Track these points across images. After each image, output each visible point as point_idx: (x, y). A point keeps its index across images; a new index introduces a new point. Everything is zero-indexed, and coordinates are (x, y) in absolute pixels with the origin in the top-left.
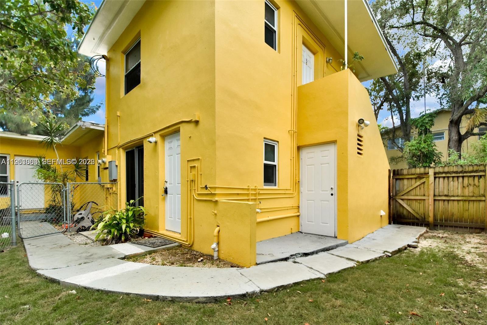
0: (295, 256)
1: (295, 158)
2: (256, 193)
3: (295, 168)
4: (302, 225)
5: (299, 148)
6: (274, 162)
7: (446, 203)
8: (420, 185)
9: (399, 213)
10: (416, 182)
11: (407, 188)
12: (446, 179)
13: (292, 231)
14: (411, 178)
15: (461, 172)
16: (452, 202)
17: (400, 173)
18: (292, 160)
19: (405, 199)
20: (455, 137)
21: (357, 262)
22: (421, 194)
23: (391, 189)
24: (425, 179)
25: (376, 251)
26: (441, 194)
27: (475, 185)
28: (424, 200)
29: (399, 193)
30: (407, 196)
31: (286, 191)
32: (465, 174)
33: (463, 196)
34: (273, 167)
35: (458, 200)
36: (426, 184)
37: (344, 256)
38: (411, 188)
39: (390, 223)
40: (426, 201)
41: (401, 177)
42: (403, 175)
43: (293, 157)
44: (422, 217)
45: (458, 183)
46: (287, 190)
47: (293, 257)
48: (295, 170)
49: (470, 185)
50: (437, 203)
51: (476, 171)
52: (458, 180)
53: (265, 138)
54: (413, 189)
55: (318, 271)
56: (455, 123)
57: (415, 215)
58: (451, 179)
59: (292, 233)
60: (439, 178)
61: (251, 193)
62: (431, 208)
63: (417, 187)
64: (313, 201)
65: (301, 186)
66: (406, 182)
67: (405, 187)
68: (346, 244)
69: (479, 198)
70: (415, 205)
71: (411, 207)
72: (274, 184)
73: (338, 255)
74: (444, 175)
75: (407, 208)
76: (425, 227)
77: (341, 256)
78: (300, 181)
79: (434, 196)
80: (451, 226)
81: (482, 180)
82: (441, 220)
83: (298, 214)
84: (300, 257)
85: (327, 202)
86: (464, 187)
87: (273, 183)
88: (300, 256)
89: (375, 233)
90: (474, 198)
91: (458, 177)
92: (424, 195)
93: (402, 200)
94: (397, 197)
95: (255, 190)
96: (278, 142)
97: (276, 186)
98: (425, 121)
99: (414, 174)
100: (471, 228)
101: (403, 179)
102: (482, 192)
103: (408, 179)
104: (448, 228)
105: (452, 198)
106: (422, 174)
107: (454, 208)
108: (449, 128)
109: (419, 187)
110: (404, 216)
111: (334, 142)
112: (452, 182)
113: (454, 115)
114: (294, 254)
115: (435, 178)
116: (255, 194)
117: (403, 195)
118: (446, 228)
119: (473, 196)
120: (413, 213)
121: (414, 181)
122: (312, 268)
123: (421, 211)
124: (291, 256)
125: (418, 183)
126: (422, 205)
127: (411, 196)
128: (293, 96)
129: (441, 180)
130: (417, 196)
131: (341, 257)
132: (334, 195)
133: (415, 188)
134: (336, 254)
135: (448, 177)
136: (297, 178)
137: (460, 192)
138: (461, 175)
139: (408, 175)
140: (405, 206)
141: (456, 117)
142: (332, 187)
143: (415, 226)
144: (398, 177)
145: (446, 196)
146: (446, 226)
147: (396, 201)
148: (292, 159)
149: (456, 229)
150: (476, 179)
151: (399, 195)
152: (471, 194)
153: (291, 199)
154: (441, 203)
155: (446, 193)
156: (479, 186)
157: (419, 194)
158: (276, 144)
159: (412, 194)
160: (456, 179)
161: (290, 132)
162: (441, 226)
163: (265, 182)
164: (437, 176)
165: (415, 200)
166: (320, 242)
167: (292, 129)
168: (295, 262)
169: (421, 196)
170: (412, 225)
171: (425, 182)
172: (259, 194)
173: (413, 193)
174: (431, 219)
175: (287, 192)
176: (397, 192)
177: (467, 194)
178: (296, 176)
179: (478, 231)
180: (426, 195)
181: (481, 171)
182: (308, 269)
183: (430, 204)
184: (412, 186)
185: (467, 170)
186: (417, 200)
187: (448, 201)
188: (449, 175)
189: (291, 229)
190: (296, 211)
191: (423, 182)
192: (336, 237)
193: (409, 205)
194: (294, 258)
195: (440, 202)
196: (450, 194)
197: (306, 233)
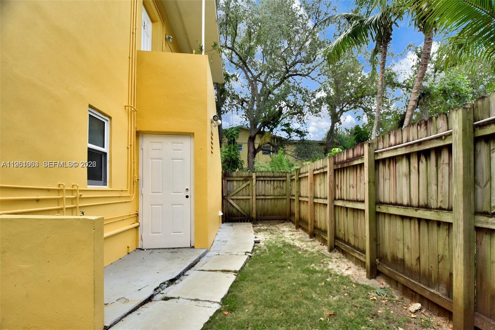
0: (160, 289)
1: (132, 146)
2: (76, 198)
3: (133, 161)
4: (143, 238)
5: (139, 134)
6: (104, 147)
7: (264, 201)
8: (245, 187)
9: (230, 212)
10: (243, 184)
11: (236, 189)
12: (263, 182)
13: (128, 250)
14: (239, 180)
15: (273, 177)
16: (267, 200)
17: (230, 175)
18: (129, 149)
19: (235, 199)
20: (252, 150)
21: (235, 273)
22: (246, 194)
23: (224, 190)
24: (249, 181)
25: (238, 254)
26: (260, 194)
27: (280, 187)
28: (249, 199)
29: (231, 193)
30: (236, 196)
31: (121, 193)
32: (275, 179)
33: (274, 196)
34: (102, 155)
35: (271, 199)
36: (250, 185)
37: (218, 269)
38: (239, 189)
39: (223, 223)
40: (251, 200)
41: (231, 179)
42: (233, 177)
43: (131, 145)
44: (247, 214)
45: (271, 185)
46: (122, 191)
47: (158, 291)
48: (132, 163)
49: (278, 187)
50: (258, 201)
51: (281, 177)
52: (271, 183)
53: (90, 106)
54: (240, 190)
55: (208, 301)
56: (252, 139)
57: (243, 212)
58: (266, 182)
59: (128, 253)
60: (259, 180)
61: (66, 199)
62: (254, 206)
63: (243, 188)
64: (160, 206)
65: (141, 186)
66: (235, 183)
67: (235, 189)
68: (207, 253)
69: (283, 197)
70: (242, 203)
71: (239, 206)
72: (102, 182)
73: (210, 269)
74: (268, 179)
75: (236, 207)
76: (250, 222)
77: (214, 269)
78: (140, 178)
79: (256, 195)
80: (267, 220)
81: (284, 183)
82: (261, 215)
83: (137, 224)
84: (167, 287)
85: (181, 206)
86: (274, 188)
87: (101, 180)
88: (166, 285)
89: (219, 233)
90: (280, 197)
91: (271, 181)
92: (249, 195)
93: (232, 199)
94: (228, 198)
95: (72, 191)
96: (110, 118)
97: (106, 185)
98: (233, 133)
99: (241, 177)
100: (279, 219)
101: (233, 181)
102: (285, 193)
103: (237, 181)
104: (265, 221)
105: (268, 197)
106: (247, 177)
107: (268, 205)
108: (248, 142)
109: (245, 188)
110: (234, 214)
111: (190, 135)
112: (267, 185)
113: (252, 133)
114: (158, 285)
115: (256, 180)
116: (73, 200)
117: (233, 196)
118: (264, 222)
119: (280, 195)
120: (241, 211)
121: (241, 183)
122: (198, 300)
123: (247, 209)
124: (155, 290)
125: (245, 185)
126: (247, 204)
127: (239, 196)
128: (131, 59)
129: (260, 182)
130: (244, 196)
131: (214, 271)
132: (189, 197)
133: (242, 189)
134: (208, 269)
135: (265, 181)
136: (136, 175)
137: (272, 193)
138: (273, 179)
139: (237, 177)
140: (235, 205)
141: (253, 135)
142: (188, 188)
143: (242, 222)
144: (229, 179)
145: (264, 195)
146: (264, 220)
147: (227, 200)
148: (129, 147)
149: (270, 221)
150: (281, 182)
151: (230, 195)
152: (279, 194)
153: (127, 204)
154: (260, 202)
155: (263, 193)
156: (283, 188)
157: (245, 194)
158: (107, 120)
159: (240, 195)
160: (269, 182)
161: (127, 108)
162: (261, 220)
163: (89, 178)
164: (258, 179)
165: (242, 199)
166: (178, 257)
167: (130, 105)
168: (166, 299)
169: (247, 196)
170: (240, 222)
171: (249, 184)
172: (81, 199)
173: (241, 193)
174: (254, 215)
175: (124, 194)
176: (228, 193)
177: (276, 194)
178: (134, 172)
179: (283, 221)
180: (250, 195)
181: (284, 177)
182: (193, 302)
183: (254, 202)
184: (240, 187)
185: (276, 175)
186: (244, 199)
187: (265, 199)
188: (266, 179)
189: (128, 248)
190: (134, 220)
191: (248, 183)
192: (193, 247)
193: (238, 205)
194: (160, 292)
195: (260, 200)
196: (266, 194)
197: (149, 249)
